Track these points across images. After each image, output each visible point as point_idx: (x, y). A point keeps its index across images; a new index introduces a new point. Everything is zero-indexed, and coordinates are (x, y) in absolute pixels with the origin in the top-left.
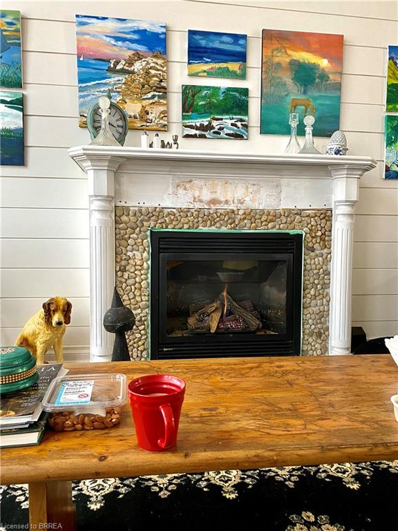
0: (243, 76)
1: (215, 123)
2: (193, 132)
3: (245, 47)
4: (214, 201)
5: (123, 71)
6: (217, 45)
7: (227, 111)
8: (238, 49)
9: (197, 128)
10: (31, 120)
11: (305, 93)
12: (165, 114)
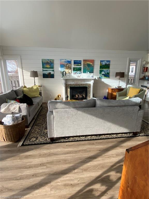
0: (81, 66)
2: (74, 73)
4: (77, 83)
5: (66, 66)
6: (77, 62)
8: (80, 62)
10: (55, 73)
11: (89, 67)
12: (71, 71)
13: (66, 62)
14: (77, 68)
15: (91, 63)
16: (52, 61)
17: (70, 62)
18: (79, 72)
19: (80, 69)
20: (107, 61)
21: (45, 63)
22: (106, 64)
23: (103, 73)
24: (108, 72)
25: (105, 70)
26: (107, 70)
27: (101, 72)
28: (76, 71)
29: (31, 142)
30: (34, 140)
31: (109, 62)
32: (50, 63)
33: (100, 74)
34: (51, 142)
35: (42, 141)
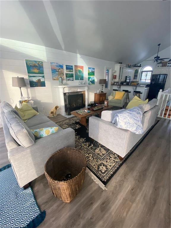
5: (58, 71)
8: (72, 68)
10: (46, 79)
12: (64, 78)
13: (58, 66)
14: (70, 74)
15: (81, 70)
16: (41, 64)
17: (61, 67)
18: (71, 78)
19: (72, 76)
21: (31, 66)
22: (92, 72)
24: (94, 79)
25: (91, 77)
26: (93, 77)
27: (89, 78)
28: (68, 78)
29: (107, 173)
30: (105, 169)
31: (94, 70)
32: (38, 67)
33: (88, 80)
34: (123, 161)
35: (114, 164)
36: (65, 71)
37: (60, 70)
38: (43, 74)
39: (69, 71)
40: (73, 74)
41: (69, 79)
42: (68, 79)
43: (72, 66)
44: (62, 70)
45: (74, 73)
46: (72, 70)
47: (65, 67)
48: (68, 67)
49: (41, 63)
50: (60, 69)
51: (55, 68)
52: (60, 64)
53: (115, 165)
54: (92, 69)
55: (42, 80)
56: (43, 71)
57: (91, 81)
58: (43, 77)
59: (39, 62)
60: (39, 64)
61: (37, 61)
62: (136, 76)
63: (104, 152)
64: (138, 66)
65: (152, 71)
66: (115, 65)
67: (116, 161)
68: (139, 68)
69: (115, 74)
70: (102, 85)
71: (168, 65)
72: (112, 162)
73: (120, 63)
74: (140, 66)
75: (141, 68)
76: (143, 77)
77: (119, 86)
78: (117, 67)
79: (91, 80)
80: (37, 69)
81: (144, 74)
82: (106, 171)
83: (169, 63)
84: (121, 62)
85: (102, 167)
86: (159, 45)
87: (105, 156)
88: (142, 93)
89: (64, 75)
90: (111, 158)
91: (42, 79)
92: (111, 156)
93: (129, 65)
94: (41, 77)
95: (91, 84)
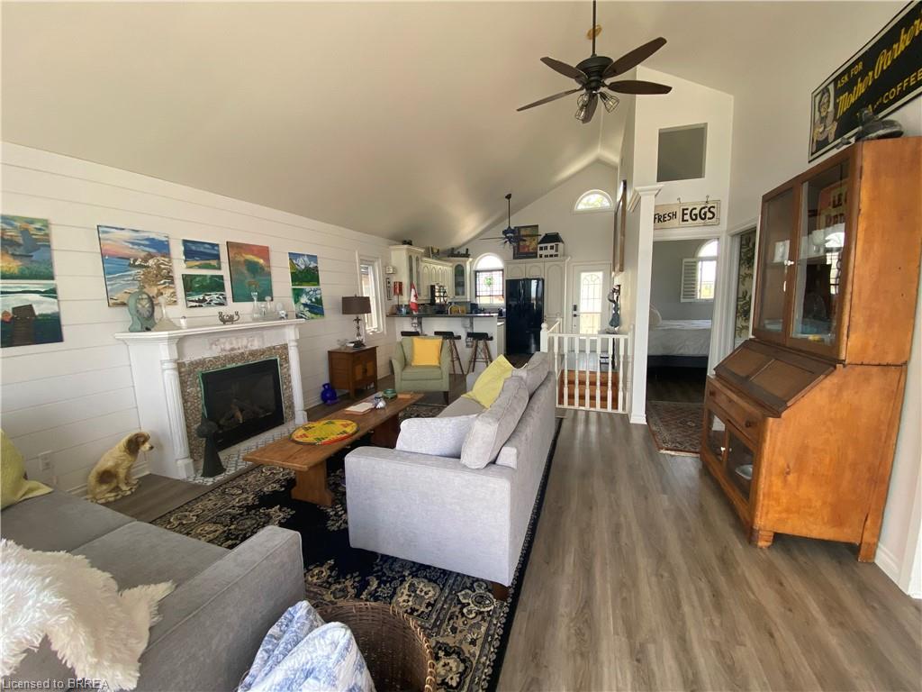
0: (219, 268)
1: (207, 298)
2: (194, 304)
3: (218, 251)
4: (233, 349)
5: (140, 266)
6: (202, 250)
7: (213, 290)
8: (216, 252)
9: (196, 302)
10: (63, 305)
11: (254, 277)
12: (174, 294)
13: (139, 245)
14: (206, 276)
15: (261, 261)
16: (40, 229)
17: (162, 247)
18: (214, 296)
19: (217, 284)
20: (308, 256)
22: (308, 269)
23: (304, 299)
24: (319, 296)
25: (307, 288)
26: (313, 288)
27: (297, 294)
28: (198, 294)
29: (472, 681)
30: (458, 667)
31: (316, 262)
32: (19, 245)
33: (296, 302)
34: (510, 600)
35: (483, 629)
36: (180, 267)
37: (151, 262)
38: (52, 278)
39: (200, 267)
40: (221, 277)
41: (204, 300)
42: (199, 301)
43: (217, 245)
44: (162, 259)
45: (225, 272)
46: (214, 263)
47: (177, 251)
48: (194, 248)
49: (38, 226)
50: (151, 256)
51: (127, 252)
52: (152, 236)
53: (488, 629)
54: (306, 259)
55: (43, 307)
56: (50, 263)
57: (305, 305)
58: (52, 293)
59: (32, 221)
60: (25, 232)
61: (14, 218)
62: (459, 285)
63: (431, 594)
64: (459, 255)
65: (502, 270)
66: (392, 247)
67: (488, 612)
68: (465, 262)
69: (394, 279)
70: (354, 317)
71: (539, 252)
72: (473, 622)
73: (405, 243)
74: (467, 255)
75: (471, 259)
76: (483, 288)
77: (415, 321)
78: (399, 256)
79: (309, 302)
80: (13, 255)
81: (482, 277)
82: (462, 675)
83: (541, 249)
84: (407, 239)
85: (445, 665)
86: (509, 197)
87: (442, 608)
88: (491, 339)
89: (172, 282)
90: (464, 605)
91: (39, 303)
92: (461, 598)
93: (435, 251)
94: (37, 297)
95: (308, 314)
